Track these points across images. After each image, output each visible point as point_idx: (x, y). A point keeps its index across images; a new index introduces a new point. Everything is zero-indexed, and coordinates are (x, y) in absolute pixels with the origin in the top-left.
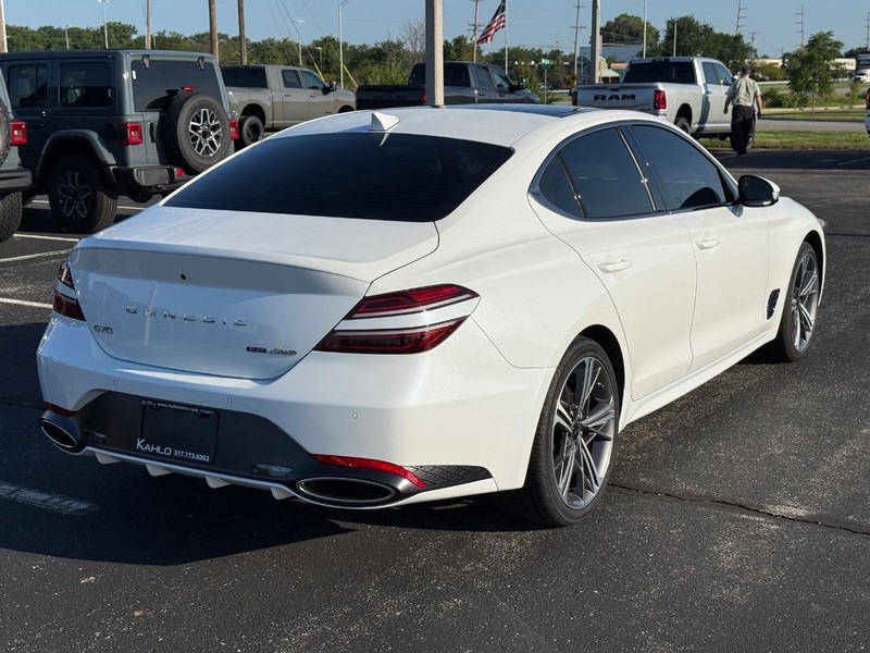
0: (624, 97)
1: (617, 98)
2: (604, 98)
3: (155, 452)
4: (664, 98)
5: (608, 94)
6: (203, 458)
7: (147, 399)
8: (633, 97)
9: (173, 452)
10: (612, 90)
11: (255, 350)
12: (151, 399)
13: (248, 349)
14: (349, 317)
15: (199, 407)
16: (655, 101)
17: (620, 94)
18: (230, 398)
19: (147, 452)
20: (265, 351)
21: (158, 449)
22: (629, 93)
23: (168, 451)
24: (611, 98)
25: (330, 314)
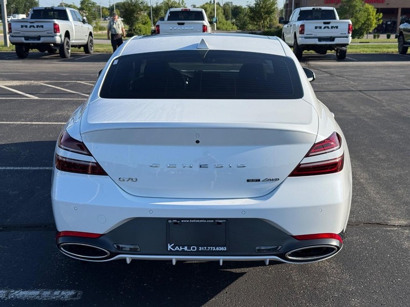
0: (37, 26)
1: (34, 27)
2: (26, 27)
3: (183, 250)
4: (58, 28)
5: (29, 25)
6: (222, 249)
7: (172, 219)
8: (42, 27)
9: (198, 248)
10: (31, 23)
11: (253, 181)
12: (175, 219)
13: (248, 181)
14: (307, 156)
15: (214, 219)
16: (54, 29)
17: (35, 25)
18: (244, 211)
19: (177, 251)
20: (259, 180)
21: (186, 248)
22: (40, 24)
23: (194, 249)
24: (30, 27)
25: (297, 155)
